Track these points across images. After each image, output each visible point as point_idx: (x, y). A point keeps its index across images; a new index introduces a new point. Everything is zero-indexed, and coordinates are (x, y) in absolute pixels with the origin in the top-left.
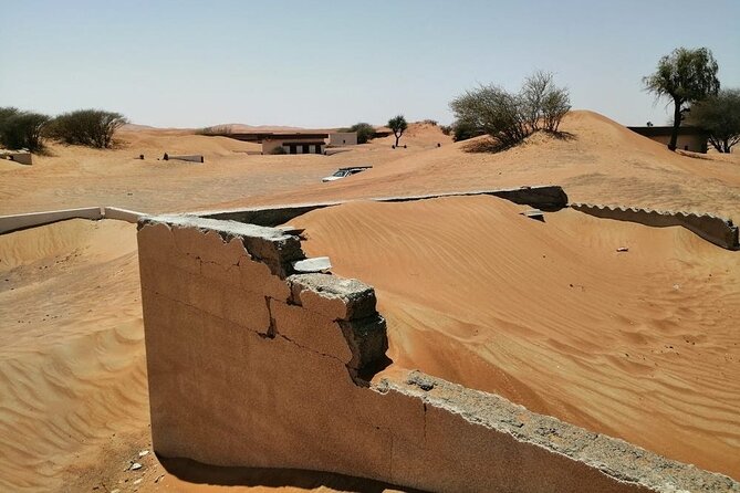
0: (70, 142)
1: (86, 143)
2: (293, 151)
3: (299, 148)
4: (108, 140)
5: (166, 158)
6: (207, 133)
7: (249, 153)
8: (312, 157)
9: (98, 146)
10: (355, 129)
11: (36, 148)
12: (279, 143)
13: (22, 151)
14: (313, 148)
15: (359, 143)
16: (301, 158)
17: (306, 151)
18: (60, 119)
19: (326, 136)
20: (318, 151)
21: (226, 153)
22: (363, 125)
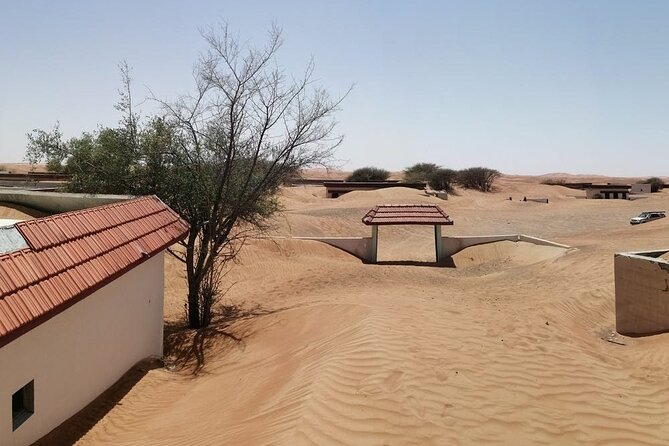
0: (467, 187)
1: (477, 188)
2: (607, 197)
3: (611, 195)
4: (489, 187)
5: (525, 200)
6: (549, 183)
7: (578, 197)
8: (620, 202)
9: (483, 191)
10: (649, 181)
11: (449, 190)
12: (598, 191)
13: (442, 192)
14: (620, 195)
15: (652, 192)
16: (612, 202)
17: (616, 197)
18: (461, 172)
19: (630, 187)
20: (624, 197)
21: (561, 197)
22: (655, 179)
